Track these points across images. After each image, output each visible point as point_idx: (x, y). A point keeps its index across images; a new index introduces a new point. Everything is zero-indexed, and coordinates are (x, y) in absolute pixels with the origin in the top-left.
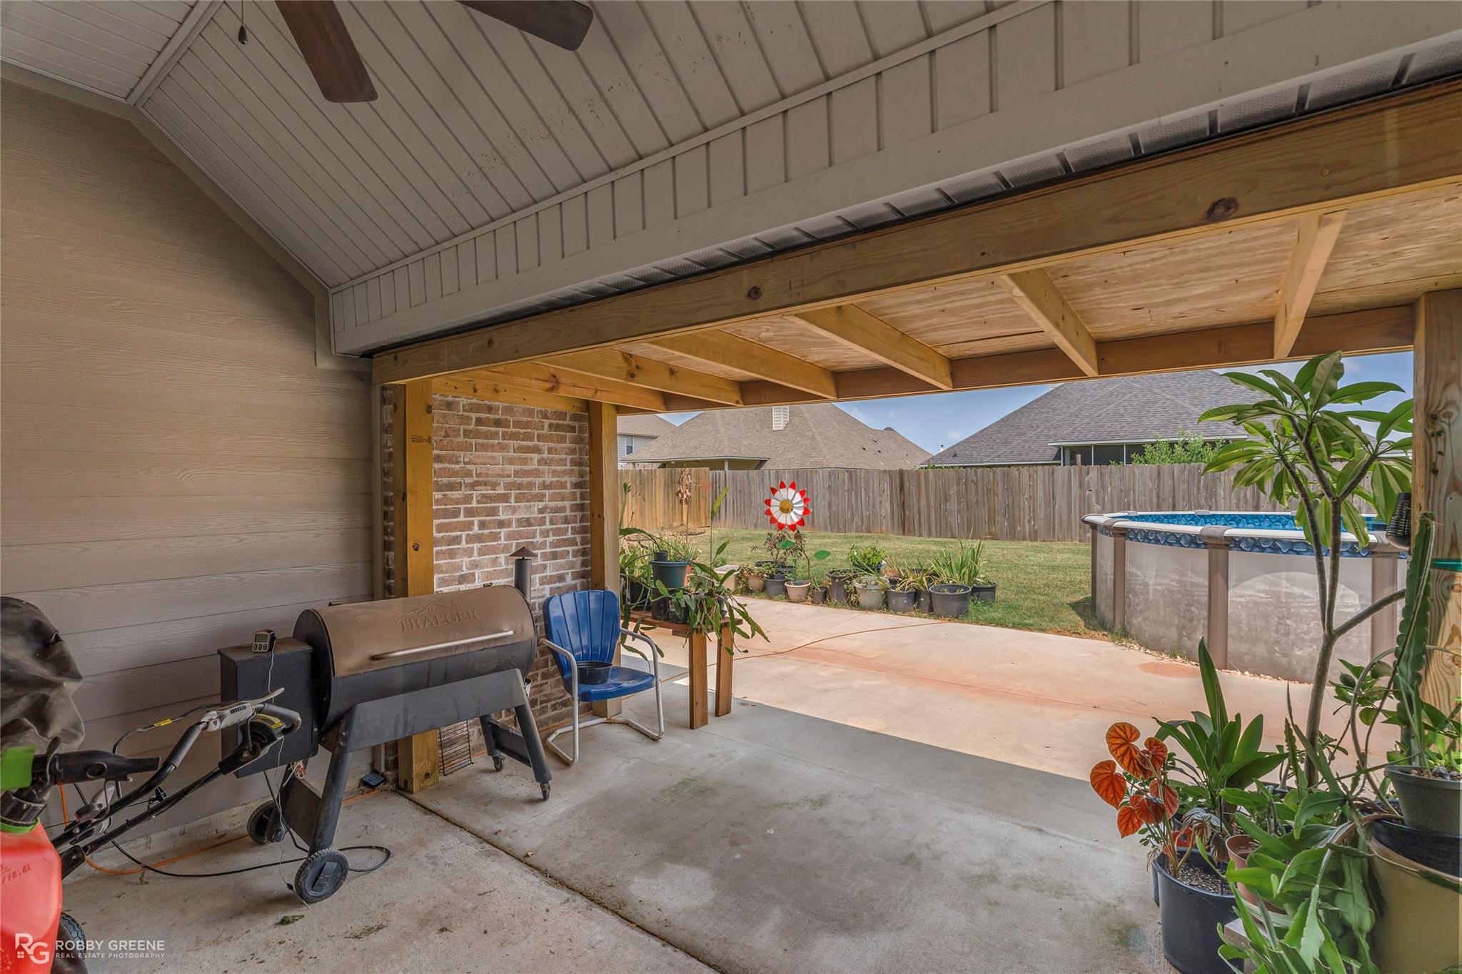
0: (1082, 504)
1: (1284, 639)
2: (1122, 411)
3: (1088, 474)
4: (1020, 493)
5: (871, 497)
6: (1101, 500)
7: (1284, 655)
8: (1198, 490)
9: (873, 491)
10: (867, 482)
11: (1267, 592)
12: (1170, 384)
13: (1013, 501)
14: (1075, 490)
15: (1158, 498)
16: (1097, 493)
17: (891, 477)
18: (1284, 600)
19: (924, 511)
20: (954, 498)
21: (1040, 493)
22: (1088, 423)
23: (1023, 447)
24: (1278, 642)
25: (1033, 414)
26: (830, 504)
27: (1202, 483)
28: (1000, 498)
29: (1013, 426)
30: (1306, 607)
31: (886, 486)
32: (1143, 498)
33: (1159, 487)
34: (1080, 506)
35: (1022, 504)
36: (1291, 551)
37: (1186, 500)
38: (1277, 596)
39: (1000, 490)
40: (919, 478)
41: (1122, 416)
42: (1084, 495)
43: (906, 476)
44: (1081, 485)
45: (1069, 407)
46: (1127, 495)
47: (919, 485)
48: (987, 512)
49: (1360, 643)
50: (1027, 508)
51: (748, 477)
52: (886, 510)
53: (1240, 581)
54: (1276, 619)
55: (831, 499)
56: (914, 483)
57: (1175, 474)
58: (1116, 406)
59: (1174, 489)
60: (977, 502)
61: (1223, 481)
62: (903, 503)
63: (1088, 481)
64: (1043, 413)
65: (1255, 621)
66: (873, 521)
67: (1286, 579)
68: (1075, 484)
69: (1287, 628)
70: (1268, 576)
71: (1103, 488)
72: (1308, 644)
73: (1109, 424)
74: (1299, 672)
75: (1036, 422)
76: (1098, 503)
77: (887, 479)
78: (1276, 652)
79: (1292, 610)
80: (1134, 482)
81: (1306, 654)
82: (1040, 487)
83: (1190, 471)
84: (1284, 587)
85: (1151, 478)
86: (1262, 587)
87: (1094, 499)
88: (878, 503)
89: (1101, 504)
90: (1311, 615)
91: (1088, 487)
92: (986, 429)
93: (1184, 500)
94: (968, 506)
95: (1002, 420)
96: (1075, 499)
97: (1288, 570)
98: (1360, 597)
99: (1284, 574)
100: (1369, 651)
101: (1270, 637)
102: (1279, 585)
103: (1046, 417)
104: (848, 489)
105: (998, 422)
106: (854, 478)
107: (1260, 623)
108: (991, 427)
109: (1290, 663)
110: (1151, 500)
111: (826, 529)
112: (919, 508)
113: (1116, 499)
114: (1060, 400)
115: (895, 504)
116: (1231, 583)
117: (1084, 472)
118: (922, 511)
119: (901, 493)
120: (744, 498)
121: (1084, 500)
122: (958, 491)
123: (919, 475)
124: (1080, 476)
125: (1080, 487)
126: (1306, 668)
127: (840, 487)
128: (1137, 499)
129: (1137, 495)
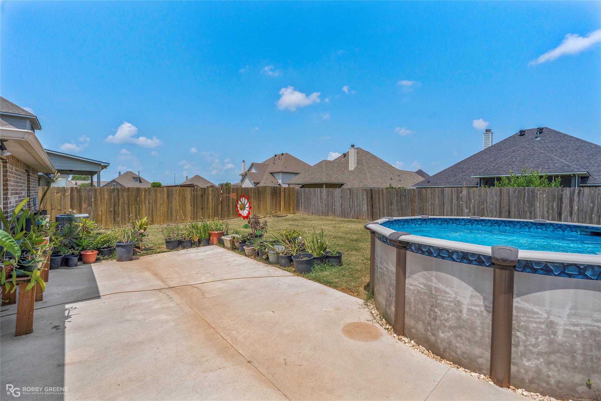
0: (458, 208)
1: (433, 323)
2: (514, 160)
3: (462, 192)
4: (426, 201)
5: (359, 202)
6: (468, 207)
7: (433, 335)
8: (524, 202)
9: (359, 199)
10: (357, 195)
11: (425, 285)
12: (549, 145)
13: (423, 206)
14: (454, 201)
15: (500, 206)
16: (466, 202)
17: (367, 192)
18: (434, 292)
19: (382, 209)
20: (395, 203)
21: (437, 202)
22: (494, 166)
23: (462, 178)
24: (430, 324)
25: (471, 162)
26: (342, 204)
27: (526, 198)
28: (417, 204)
29: (460, 168)
30: (447, 301)
31: (365, 197)
32: (492, 206)
33: (501, 200)
34: (457, 210)
35: (427, 208)
36: (439, 256)
37: (516, 208)
38: (429, 288)
39: (417, 200)
40: (379, 193)
41: (514, 162)
42: (460, 204)
43: (373, 192)
44: (458, 198)
45: (491, 158)
46: (483, 204)
47: (379, 197)
48: (410, 211)
49: (483, 337)
50: (430, 209)
51: (310, 191)
52: (365, 208)
53: (412, 273)
54: (429, 306)
55: (342, 202)
56: (377, 195)
57: (510, 193)
58: (512, 157)
59: (509, 201)
60: (406, 205)
61: (539, 197)
62: (372, 205)
63: (462, 196)
64: (477, 161)
65: (418, 305)
66: (360, 213)
67: (435, 277)
68: (455, 197)
69: (435, 314)
70: (425, 272)
71: (470, 199)
72: (447, 329)
73: (505, 167)
74: (442, 350)
75: (472, 166)
76: (467, 208)
77: (365, 193)
78: (428, 331)
79: (438, 301)
80: (487, 196)
81: (446, 337)
82: (437, 199)
83: (519, 191)
84: (435, 283)
85: (496, 195)
86: (422, 280)
87: (464, 206)
88: (361, 204)
89: (468, 209)
90: (450, 308)
91: (462, 199)
92: (446, 169)
93: (515, 208)
94: (401, 208)
95: (455, 165)
96: (455, 205)
97: (436, 271)
98: (484, 299)
99: (434, 273)
100: (490, 345)
101: (426, 319)
102: (431, 281)
103: (478, 164)
104: (349, 198)
105: (453, 166)
106: (351, 193)
107: (420, 306)
108: (448, 168)
109: (436, 341)
110: (496, 207)
111: (340, 216)
112: (379, 207)
113: (476, 206)
114: (486, 155)
115: (369, 205)
116: (407, 274)
117: (459, 191)
118: (381, 209)
119: (371, 200)
120: (308, 201)
121: (460, 206)
122: (397, 200)
123: (379, 191)
124: (458, 193)
125: (457, 199)
126: (445, 347)
127: (346, 197)
128: (488, 206)
129: (488, 204)
